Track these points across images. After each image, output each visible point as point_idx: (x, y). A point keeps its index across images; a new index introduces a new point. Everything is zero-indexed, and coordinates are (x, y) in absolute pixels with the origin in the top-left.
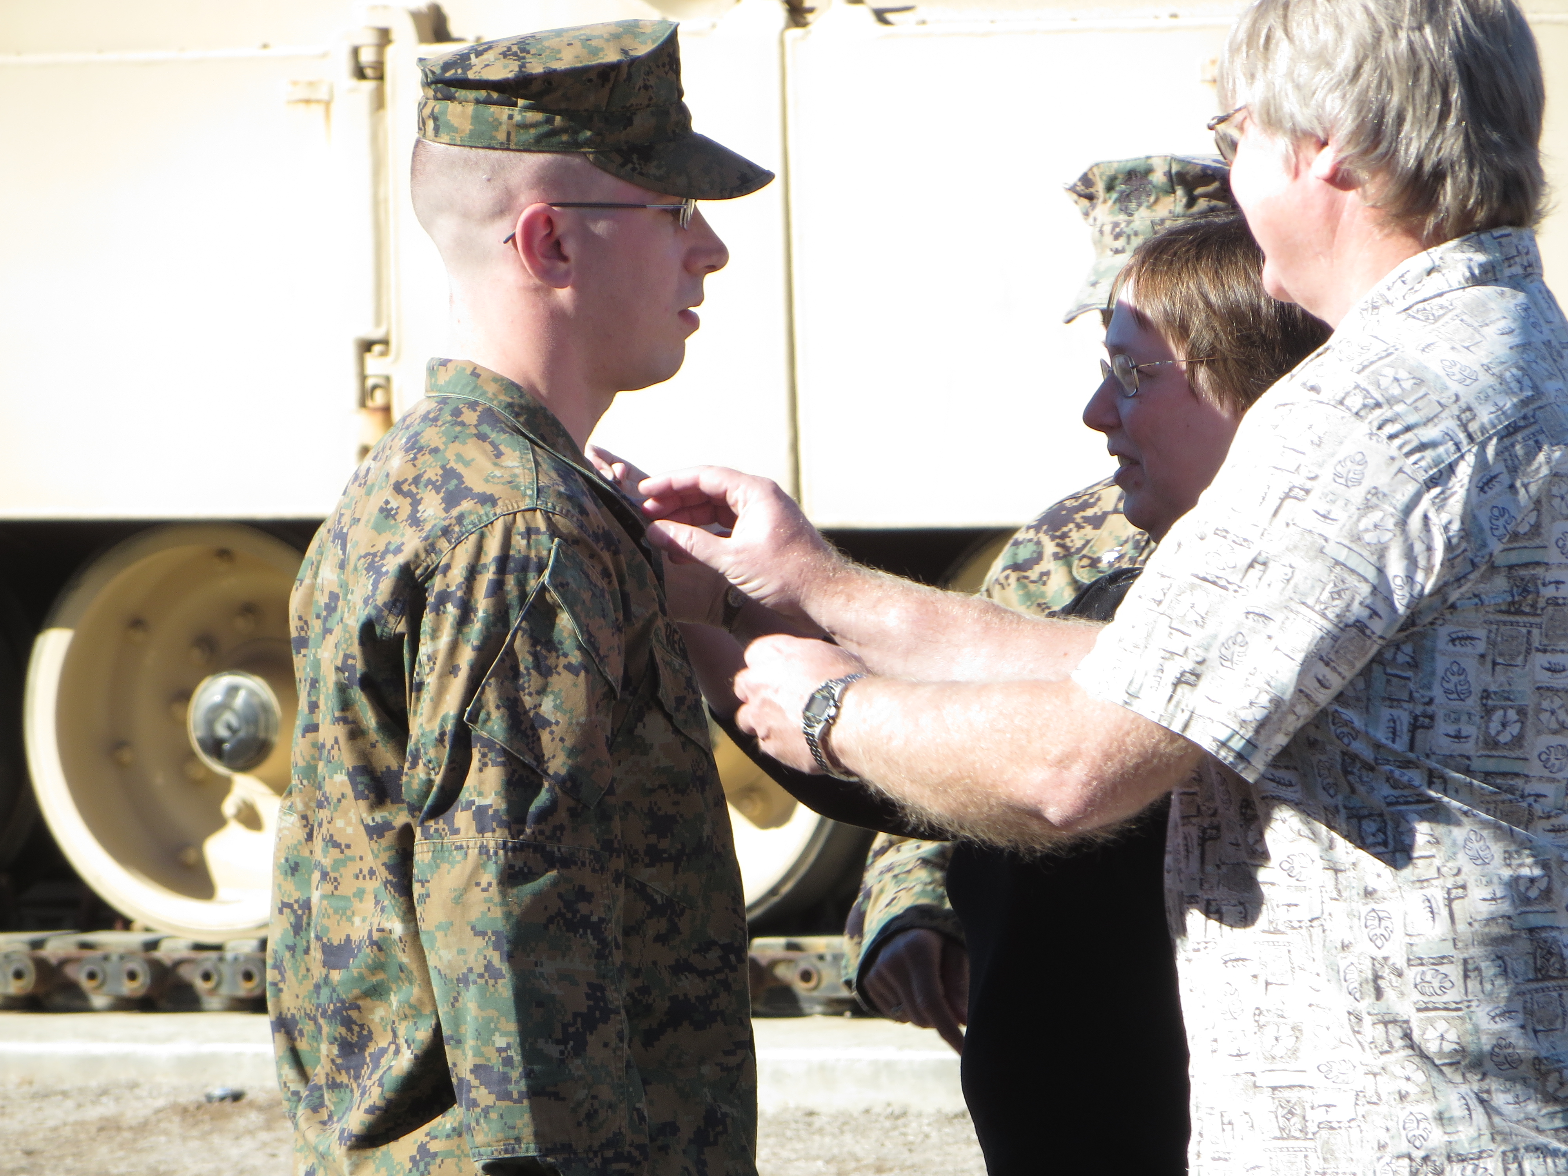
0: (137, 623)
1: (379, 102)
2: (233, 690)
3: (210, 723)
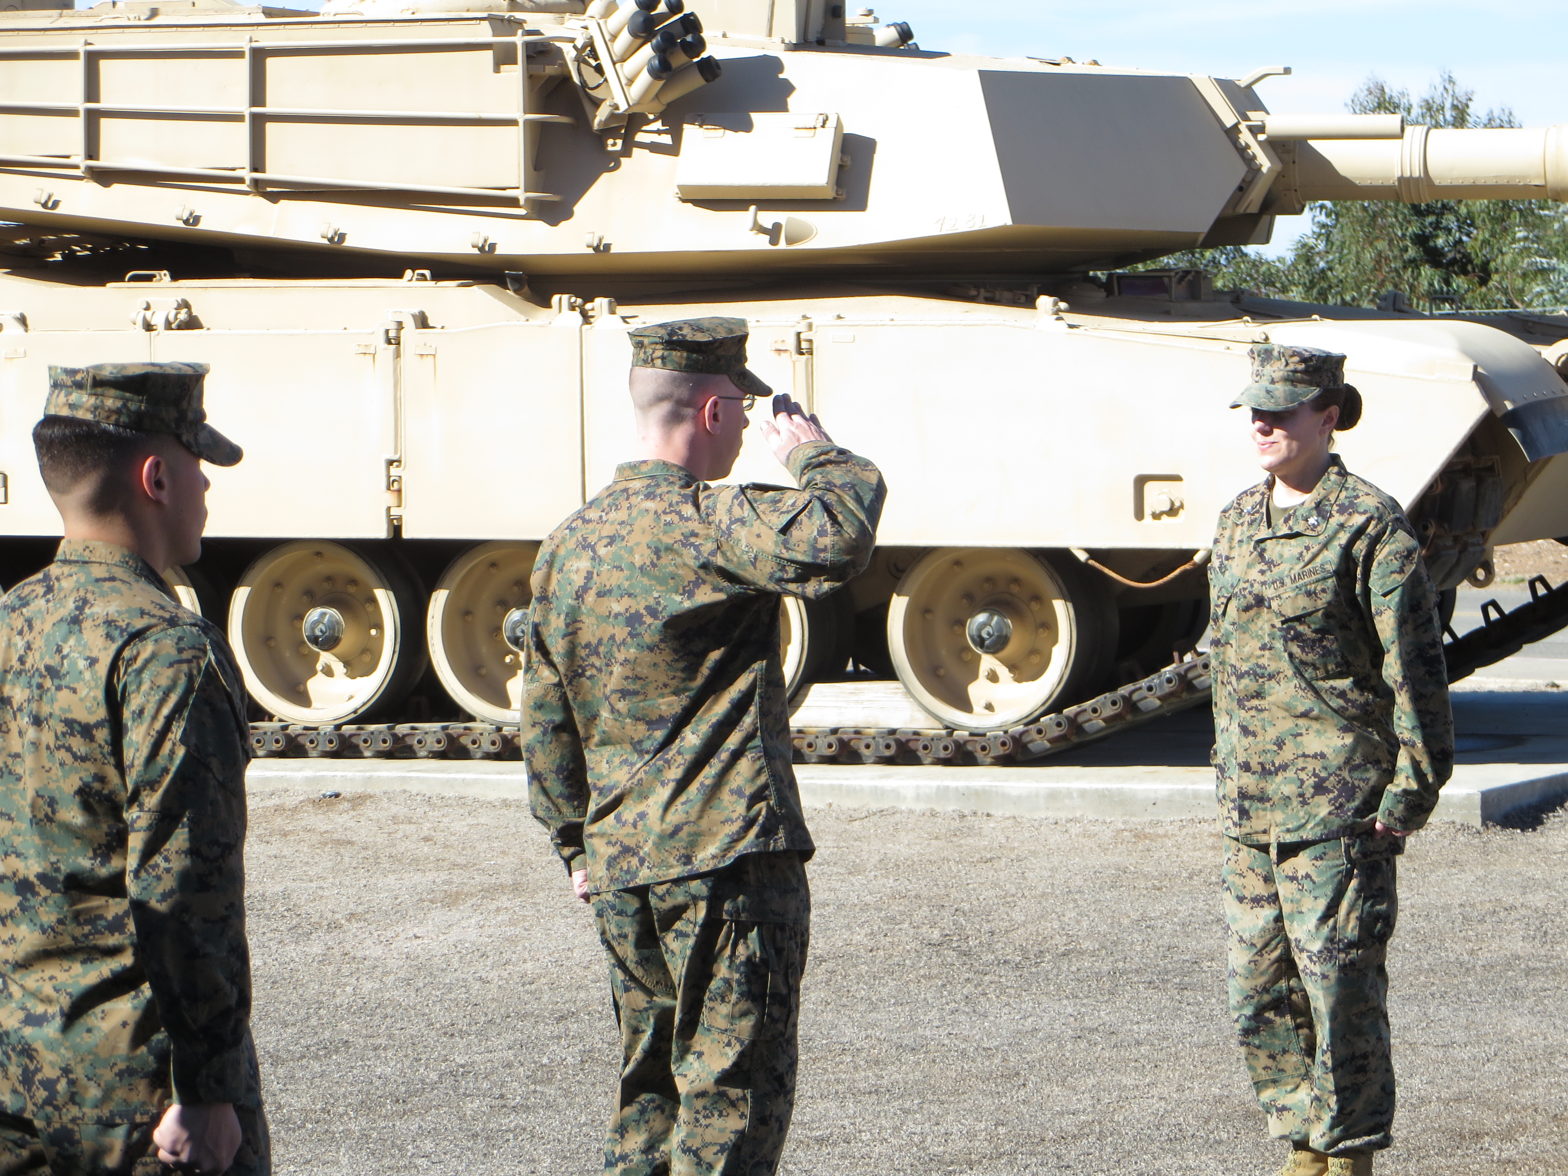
0: (278, 584)
1: (398, 355)
2: (323, 615)
3: (313, 629)
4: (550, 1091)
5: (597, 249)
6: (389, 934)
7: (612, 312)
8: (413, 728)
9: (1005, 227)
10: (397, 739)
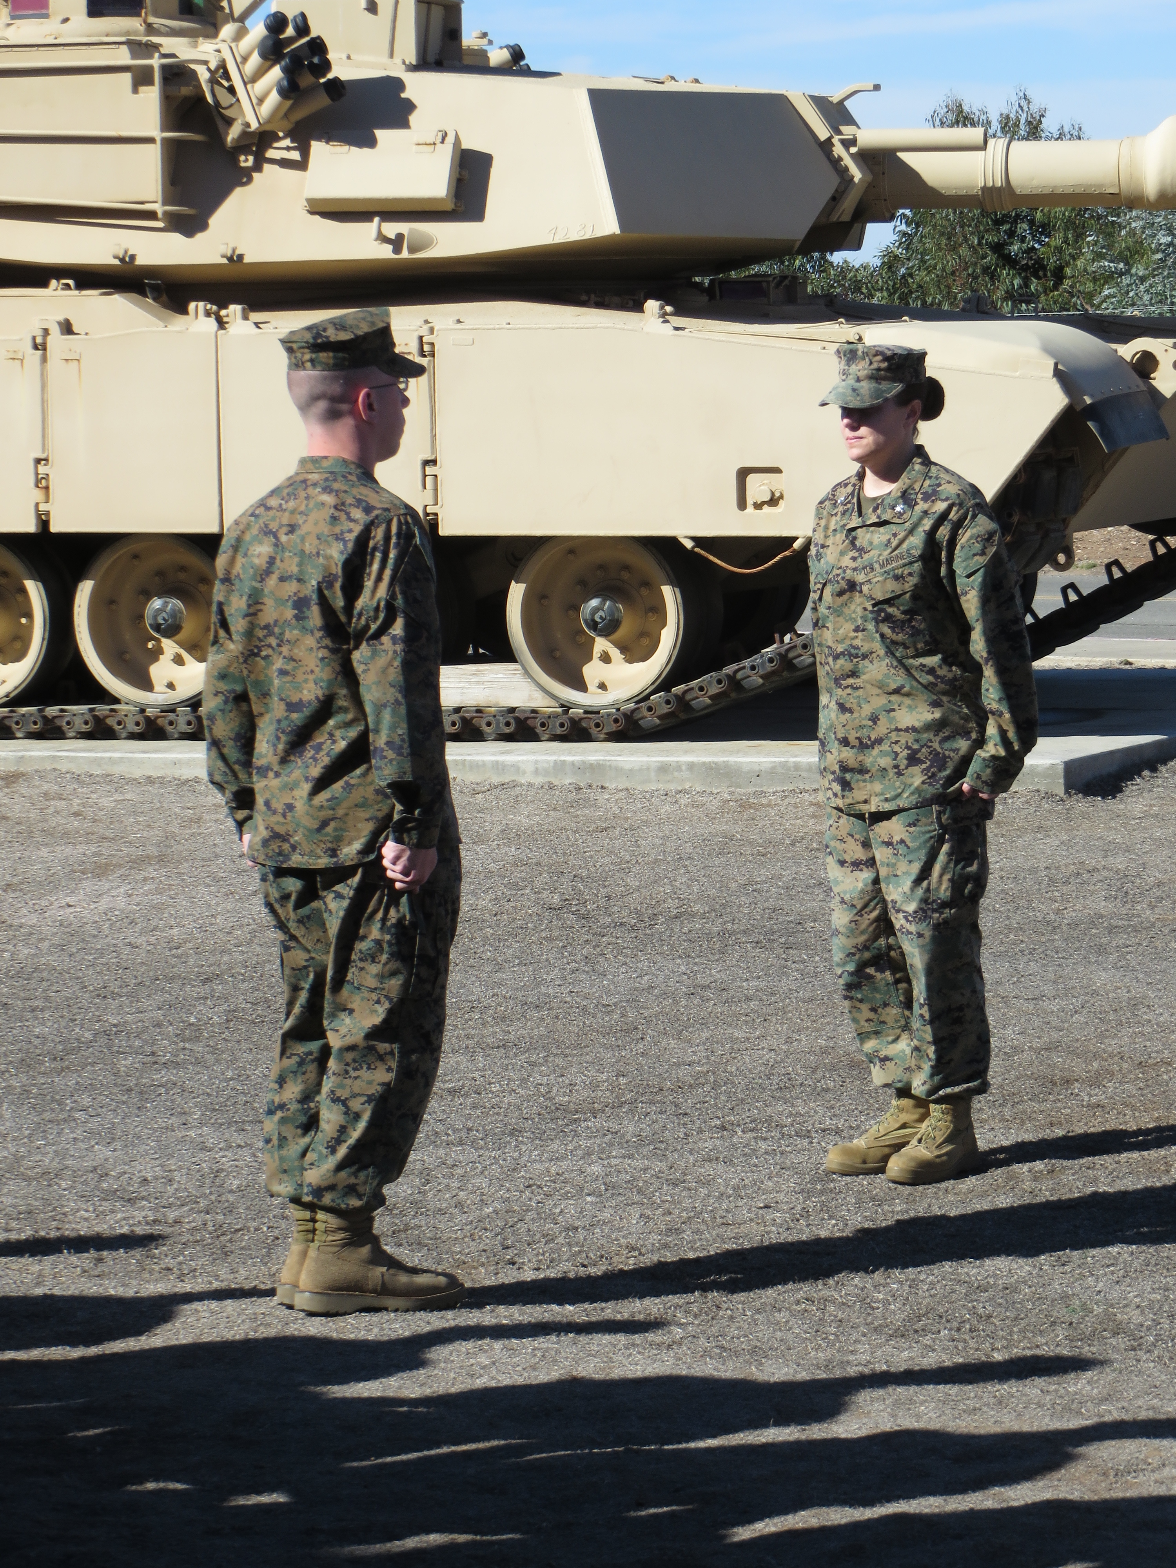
1: (44, 359)
4: (199, 1048)
5: (230, 259)
6: (44, 903)
7: (246, 318)
8: (62, 711)
9: (614, 235)
10: (47, 720)
